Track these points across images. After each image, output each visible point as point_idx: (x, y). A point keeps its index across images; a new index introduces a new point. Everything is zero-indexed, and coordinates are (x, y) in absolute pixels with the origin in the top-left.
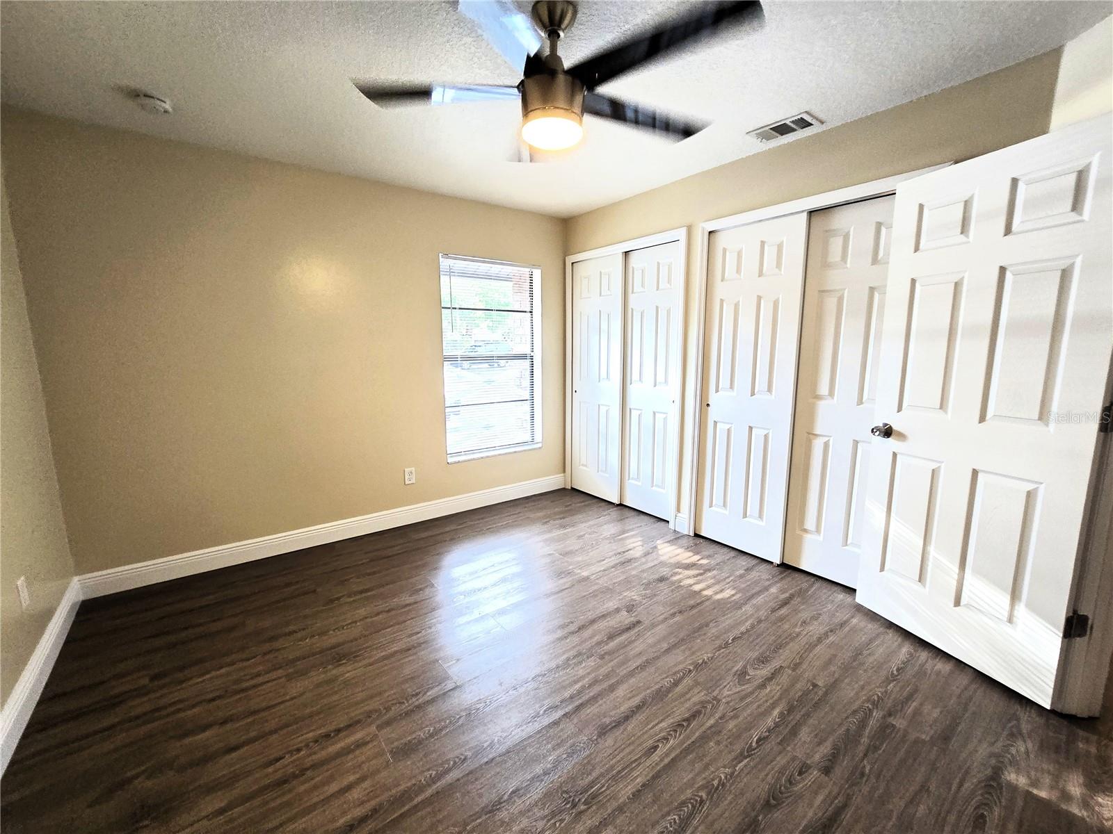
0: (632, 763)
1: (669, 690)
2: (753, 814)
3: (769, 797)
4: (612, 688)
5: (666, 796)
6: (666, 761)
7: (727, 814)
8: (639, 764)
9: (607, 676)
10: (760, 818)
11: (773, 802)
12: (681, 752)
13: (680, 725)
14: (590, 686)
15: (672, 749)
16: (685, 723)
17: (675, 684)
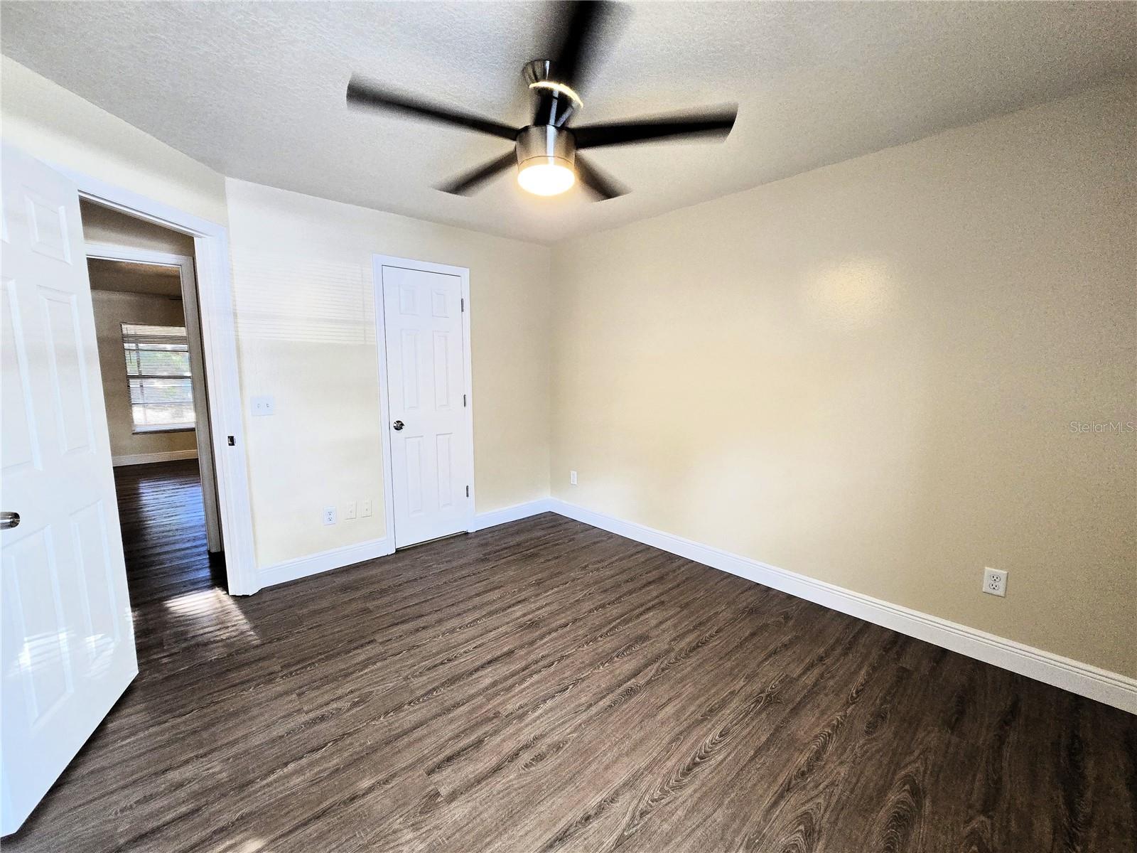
1: (443, 685)
4: (494, 684)
9: (497, 694)
14: (513, 686)
16: (446, 661)
17: (434, 689)
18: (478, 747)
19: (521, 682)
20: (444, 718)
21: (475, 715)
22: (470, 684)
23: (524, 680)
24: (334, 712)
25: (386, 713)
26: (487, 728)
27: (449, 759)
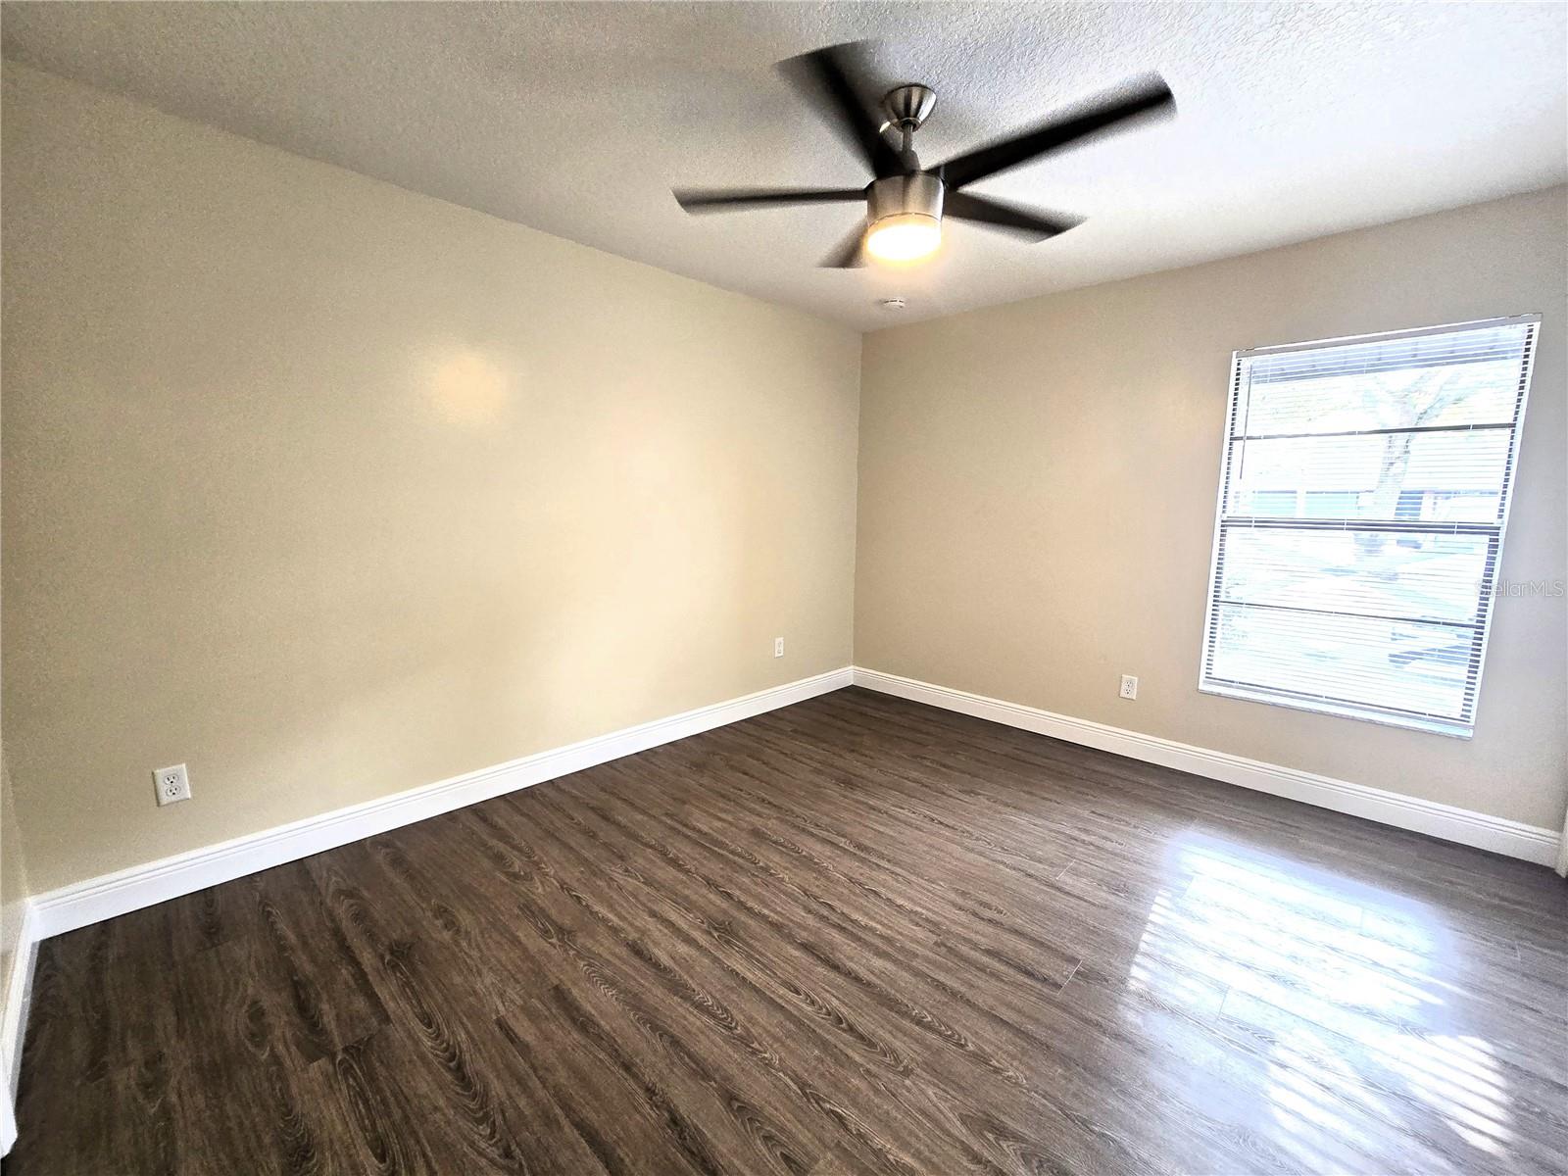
0: (770, 970)
1: (905, 1015)
2: (717, 1077)
3: (743, 1102)
5: (734, 997)
6: (780, 1001)
7: (715, 1050)
8: (770, 976)
9: (902, 949)
10: (713, 1083)
11: (736, 1105)
12: (795, 1017)
13: (840, 1021)
14: (881, 936)
15: (800, 1010)
16: (844, 1025)
17: (919, 1022)
18: (998, 953)
19: (872, 930)
20: (969, 994)
21: (950, 964)
22: (892, 982)
23: (865, 928)
24: (1035, 1164)
25: (997, 1071)
26: (964, 949)
27: (1029, 974)
